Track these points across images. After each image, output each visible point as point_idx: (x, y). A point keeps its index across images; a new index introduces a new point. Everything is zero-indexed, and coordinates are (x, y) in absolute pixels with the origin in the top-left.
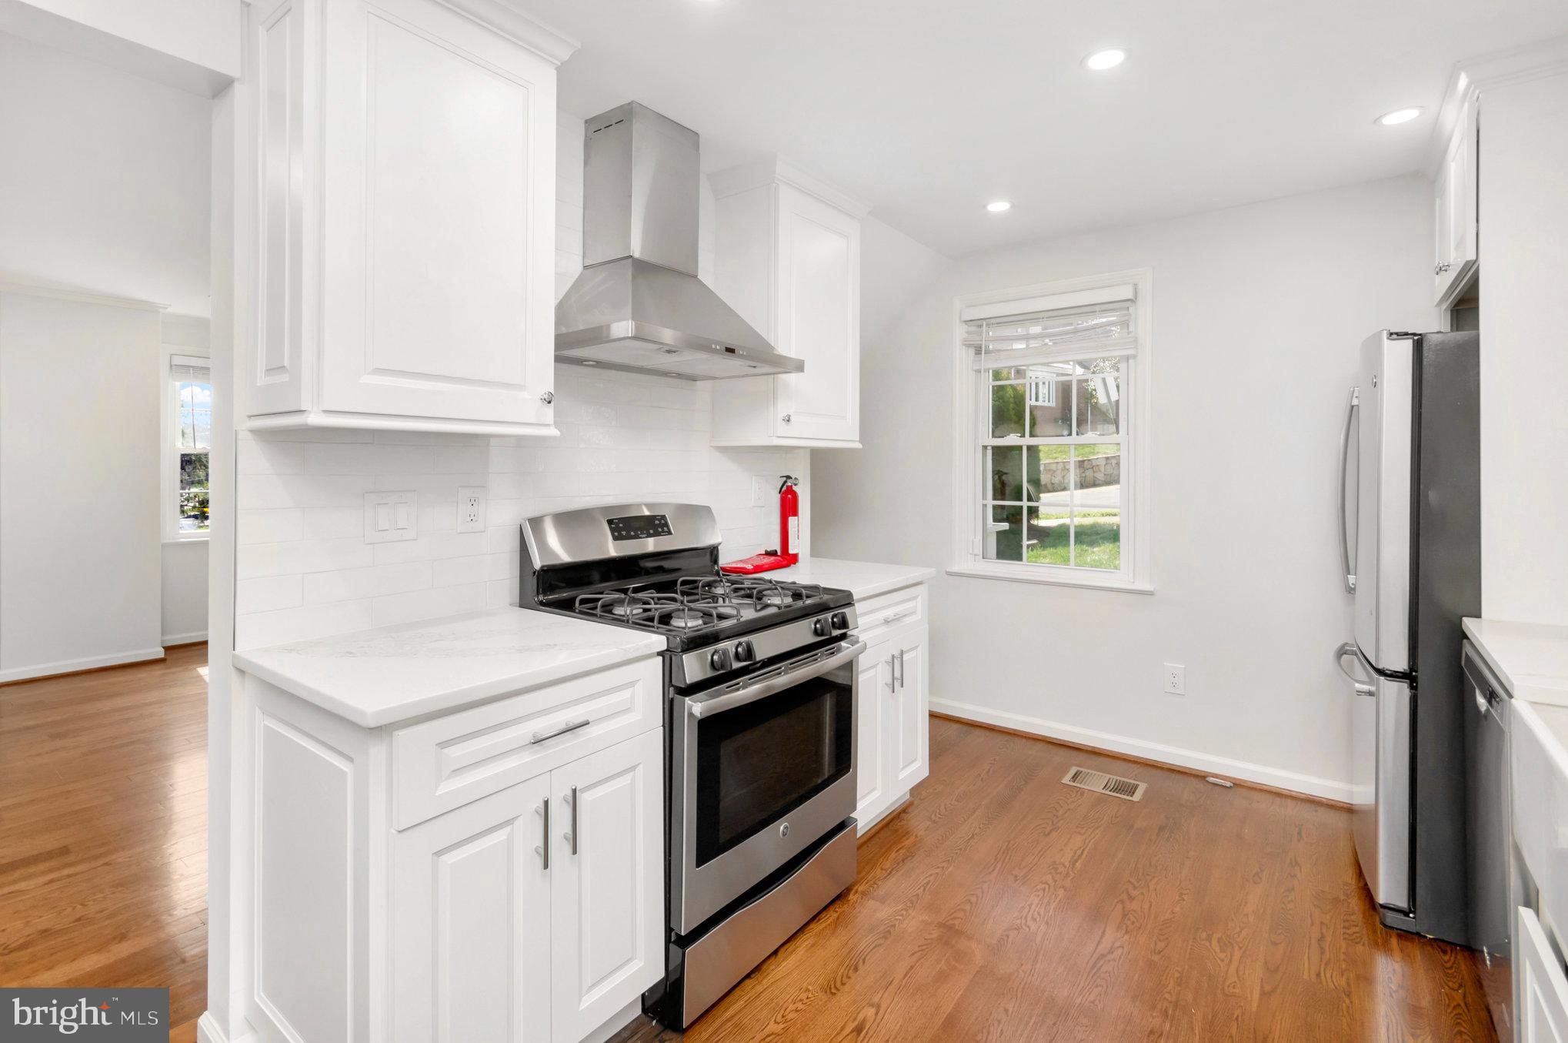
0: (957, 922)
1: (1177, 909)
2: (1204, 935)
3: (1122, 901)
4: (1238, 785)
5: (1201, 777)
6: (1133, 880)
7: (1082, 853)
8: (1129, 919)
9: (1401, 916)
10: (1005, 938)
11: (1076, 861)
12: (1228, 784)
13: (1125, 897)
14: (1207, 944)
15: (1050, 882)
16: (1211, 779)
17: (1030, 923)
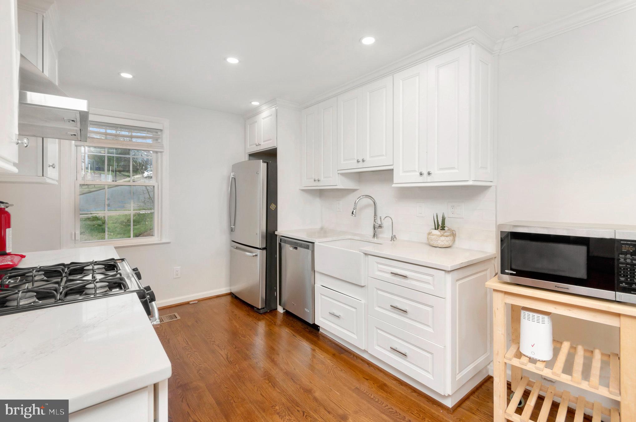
0: (181, 383)
1: (226, 337)
2: (238, 338)
3: (213, 344)
4: (200, 301)
5: (188, 303)
6: (208, 337)
7: (186, 340)
8: (220, 346)
9: (263, 309)
10: (200, 374)
11: (188, 343)
12: (197, 302)
13: (212, 343)
14: (241, 339)
15: (189, 353)
16: (191, 303)
17: (201, 366)
